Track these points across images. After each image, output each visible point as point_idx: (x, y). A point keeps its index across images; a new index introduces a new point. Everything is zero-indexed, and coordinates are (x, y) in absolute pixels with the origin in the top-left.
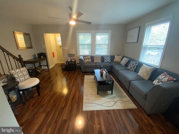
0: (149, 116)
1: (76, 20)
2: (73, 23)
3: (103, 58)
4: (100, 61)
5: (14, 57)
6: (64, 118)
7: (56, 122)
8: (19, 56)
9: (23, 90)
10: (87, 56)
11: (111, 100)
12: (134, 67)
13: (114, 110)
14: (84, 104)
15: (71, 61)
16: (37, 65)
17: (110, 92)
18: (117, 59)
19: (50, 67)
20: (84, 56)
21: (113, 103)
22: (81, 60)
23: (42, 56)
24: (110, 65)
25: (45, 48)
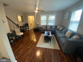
0: (64, 54)
1: (38, 10)
2: (36, 12)
3: (51, 27)
4: (50, 28)
5: (16, 25)
6: (29, 48)
7: (26, 48)
8: (18, 24)
9: (18, 36)
10: (44, 25)
11: (49, 45)
12: (64, 31)
13: (49, 49)
14: (37, 44)
15: (37, 27)
16: (24, 28)
17: (50, 41)
18: (58, 27)
19: (30, 29)
20: (43, 26)
21: (49, 46)
22: (41, 27)
23: (27, 25)
24: (54, 30)
25: (28, 22)
